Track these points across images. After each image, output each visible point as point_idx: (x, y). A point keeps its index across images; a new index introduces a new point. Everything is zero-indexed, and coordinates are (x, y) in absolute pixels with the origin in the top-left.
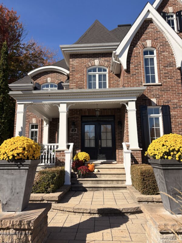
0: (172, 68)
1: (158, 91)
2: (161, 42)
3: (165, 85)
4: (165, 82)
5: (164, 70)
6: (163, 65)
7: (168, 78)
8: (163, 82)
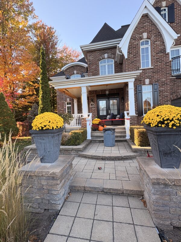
0: (162, 54)
1: (151, 73)
2: (155, 33)
3: (156, 68)
4: (156, 66)
5: (156, 56)
6: (156, 52)
7: (159, 63)
8: (155, 66)
